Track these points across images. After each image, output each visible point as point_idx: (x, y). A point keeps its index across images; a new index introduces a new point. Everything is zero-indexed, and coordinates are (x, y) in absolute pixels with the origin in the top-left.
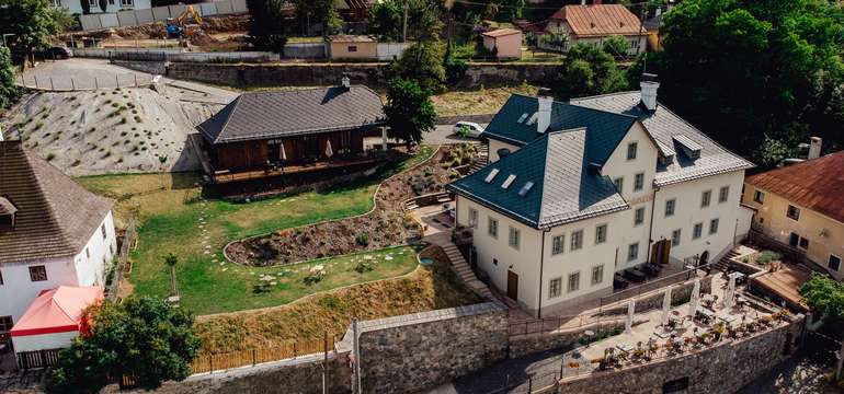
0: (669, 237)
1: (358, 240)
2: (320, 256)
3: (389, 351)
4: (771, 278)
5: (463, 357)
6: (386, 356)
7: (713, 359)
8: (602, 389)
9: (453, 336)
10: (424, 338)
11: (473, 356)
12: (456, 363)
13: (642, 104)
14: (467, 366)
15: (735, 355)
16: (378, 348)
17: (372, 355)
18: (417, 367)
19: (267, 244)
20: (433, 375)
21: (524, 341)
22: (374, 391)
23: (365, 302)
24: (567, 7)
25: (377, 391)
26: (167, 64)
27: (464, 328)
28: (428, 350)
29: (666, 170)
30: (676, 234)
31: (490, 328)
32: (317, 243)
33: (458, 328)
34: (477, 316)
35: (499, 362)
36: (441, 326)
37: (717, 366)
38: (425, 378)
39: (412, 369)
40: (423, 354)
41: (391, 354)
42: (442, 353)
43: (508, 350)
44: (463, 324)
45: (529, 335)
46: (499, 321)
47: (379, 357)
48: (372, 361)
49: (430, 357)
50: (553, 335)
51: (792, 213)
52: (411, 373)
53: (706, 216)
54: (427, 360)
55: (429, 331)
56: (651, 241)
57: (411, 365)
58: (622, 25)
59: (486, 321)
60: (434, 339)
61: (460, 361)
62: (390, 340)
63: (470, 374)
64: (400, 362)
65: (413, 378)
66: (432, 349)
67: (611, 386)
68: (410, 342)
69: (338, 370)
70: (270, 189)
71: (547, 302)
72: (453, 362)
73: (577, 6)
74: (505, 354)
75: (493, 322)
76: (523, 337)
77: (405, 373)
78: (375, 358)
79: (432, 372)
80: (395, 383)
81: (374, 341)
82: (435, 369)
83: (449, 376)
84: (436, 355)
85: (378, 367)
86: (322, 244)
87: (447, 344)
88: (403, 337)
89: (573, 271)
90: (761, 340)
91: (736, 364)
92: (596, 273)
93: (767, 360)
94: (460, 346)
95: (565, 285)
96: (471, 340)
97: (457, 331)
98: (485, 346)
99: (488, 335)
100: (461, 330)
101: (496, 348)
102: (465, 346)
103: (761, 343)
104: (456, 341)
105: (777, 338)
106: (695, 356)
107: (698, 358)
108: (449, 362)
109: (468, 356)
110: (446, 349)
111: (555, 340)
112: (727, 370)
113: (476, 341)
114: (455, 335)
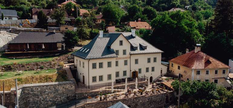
0: (137, 70)
1: (40, 67)
2: (26, 70)
3: (34, 94)
4: (167, 83)
5: (60, 98)
6: (33, 96)
7: (139, 100)
8: (100, 107)
9: (57, 91)
10: (47, 90)
11: (64, 97)
12: (58, 99)
13: (132, 35)
14: (61, 101)
15: (147, 100)
16: (30, 93)
17: (28, 95)
18: (44, 100)
19: (10, 66)
20: (50, 103)
21: (80, 93)
22: (29, 107)
23: (31, 80)
24: (130, 22)
25: (30, 107)
26: (10, 29)
27: (60, 88)
28: (48, 94)
29: (135, 51)
30: (140, 70)
31: (69, 89)
32: (26, 67)
33: (58, 88)
34: (65, 84)
35: (72, 100)
36: (52, 87)
37: (141, 103)
38: (47, 104)
39: (43, 100)
40: (46, 96)
41: (35, 95)
42: (53, 96)
43: (75, 96)
44: (60, 87)
45: (82, 92)
46: (72, 87)
47: (31, 96)
48: (28, 97)
49: (49, 97)
50: (90, 92)
51: (179, 68)
52: (42, 102)
53: (150, 66)
54: (48, 98)
55: (48, 88)
56: (131, 71)
57: (42, 99)
58: (146, 27)
59: (67, 86)
60: (50, 91)
61: (59, 99)
62: (35, 90)
63: (63, 103)
64: (38, 98)
65: (43, 103)
66: (50, 94)
67: (103, 106)
68: (42, 91)
69: (11, 97)
70: (23, 56)
71: (92, 84)
72: (57, 99)
73: (133, 22)
74: (74, 97)
75: (70, 87)
76: (80, 92)
77: (40, 101)
78: (29, 96)
79: (49, 102)
80: (36, 105)
81: (29, 90)
82: (51, 101)
83: (56, 104)
84: (51, 96)
85: (30, 99)
86: (28, 67)
87: (55, 93)
88: (39, 90)
89: (101, 75)
90: (157, 97)
91: (148, 103)
92: (109, 77)
93: (160, 103)
94: (59, 94)
95: (98, 79)
96: (63, 92)
97: (58, 89)
98: (67, 94)
99: (69, 91)
100: (59, 89)
101: (71, 95)
102: (61, 94)
103: (157, 98)
104: (58, 92)
105: (162, 97)
106: (132, 99)
107: (133, 99)
108: (55, 99)
109: (62, 97)
110: (54, 94)
111: (91, 94)
112: (145, 105)
113: (64, 93)
114: (57, 90)
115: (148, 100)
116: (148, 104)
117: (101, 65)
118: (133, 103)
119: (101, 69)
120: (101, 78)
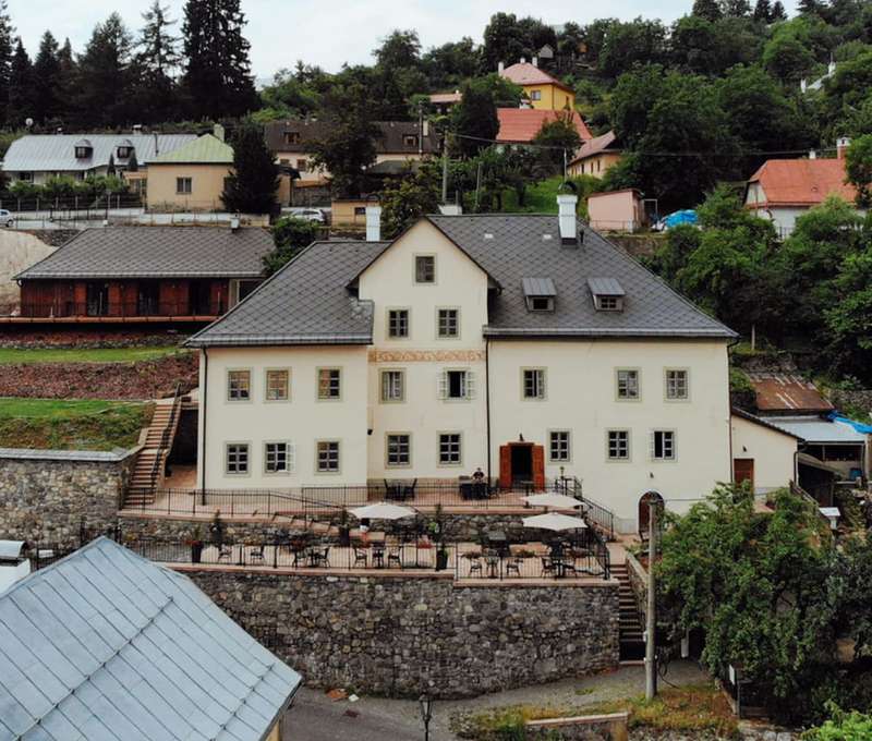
0: (541, 440)
5: (51, 529)
9: (39, 491)
11: (65, 531)
14: (56, 545)
15: (469, 608)
21: (139, 521)
27: (55, 482)
30: (560, 439)
31: (92, 489)
33: (46, 480)
34: (75, 463)
36: (22, 468)
37: (423, 615)
42: (22, 515)
43: (117, 531)
44: (53, 475)
45: (147, 513)
46: (105, 480)
55: (5, 475)
56: (491, 437)
59: (86, 476)
60: (13, 489)
61: (46, 533)
66: (9, 504)
72: (36, 532)
73: (791, 161)
74: (112, 535)
75: (96, 479)
76: (138, 513)
84: (12, 515)
87: (29, 501)
90: (544, 599)
91: (474, 628)
92: (329, 456)
93: (570, 648)
94: (46, 510)
95: (257, 458)
96: (64, 503)
97: (44, 484)
98: (83, 519)
99: (89, 499)
100: (50, 484)
101: (100, 524)
102: (55, 511)
103: (543, 605)
104: (42, 498)
105: (582, 610)
106: (364, 580)
107: (372, 587)
108: (31, 532)
109: (58, 529)
110: (27, 510)
111: (185, 529)
112: (453, 634)
113: (70, 506)
114: (42, 490)
115: (478, 605)
116: (477, 634)
117: (278, 385)
118: (369, 606)
119: (278, 406)
120: (277, 457)
